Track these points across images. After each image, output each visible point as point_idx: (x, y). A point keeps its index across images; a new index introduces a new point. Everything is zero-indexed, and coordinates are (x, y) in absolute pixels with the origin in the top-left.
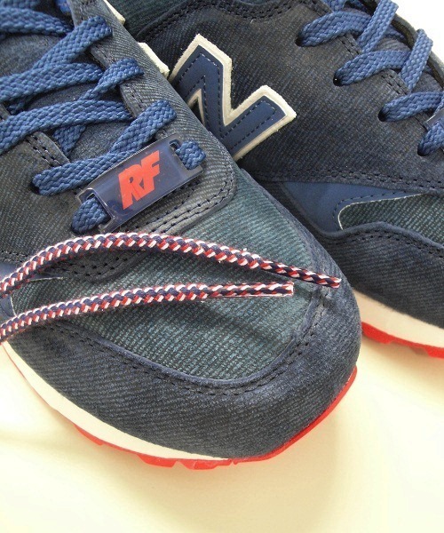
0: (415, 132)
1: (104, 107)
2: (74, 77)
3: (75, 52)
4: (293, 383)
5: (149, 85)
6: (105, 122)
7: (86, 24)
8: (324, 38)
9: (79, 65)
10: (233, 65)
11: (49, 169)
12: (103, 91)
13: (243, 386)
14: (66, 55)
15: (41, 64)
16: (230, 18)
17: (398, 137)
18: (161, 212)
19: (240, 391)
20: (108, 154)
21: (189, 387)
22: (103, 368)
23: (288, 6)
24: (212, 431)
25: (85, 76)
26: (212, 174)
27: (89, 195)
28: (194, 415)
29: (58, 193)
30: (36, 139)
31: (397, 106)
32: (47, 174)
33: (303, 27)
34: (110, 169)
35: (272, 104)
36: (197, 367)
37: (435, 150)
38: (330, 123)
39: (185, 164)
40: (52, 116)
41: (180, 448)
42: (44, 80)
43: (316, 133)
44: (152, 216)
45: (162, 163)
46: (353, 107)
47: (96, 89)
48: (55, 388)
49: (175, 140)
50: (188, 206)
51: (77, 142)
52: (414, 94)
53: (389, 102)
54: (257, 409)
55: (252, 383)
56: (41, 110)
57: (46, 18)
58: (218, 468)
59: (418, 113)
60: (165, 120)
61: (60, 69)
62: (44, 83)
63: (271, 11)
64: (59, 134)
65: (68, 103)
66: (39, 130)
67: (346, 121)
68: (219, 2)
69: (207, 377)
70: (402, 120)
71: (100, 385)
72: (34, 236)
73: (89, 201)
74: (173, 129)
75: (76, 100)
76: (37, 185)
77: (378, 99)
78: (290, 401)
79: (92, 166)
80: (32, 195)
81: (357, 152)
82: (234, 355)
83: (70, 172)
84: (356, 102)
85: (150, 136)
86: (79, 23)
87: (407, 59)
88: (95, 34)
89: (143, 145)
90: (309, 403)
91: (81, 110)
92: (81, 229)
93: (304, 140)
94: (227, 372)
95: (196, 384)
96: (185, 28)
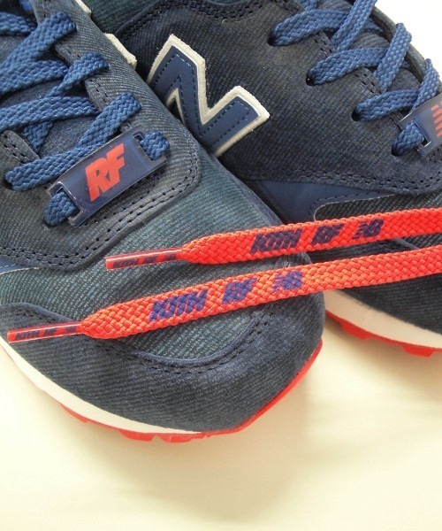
0: (389, 132)
1: (69, 103)
2: (39, 75)
3: (39, 51)
4: (253, 361)
5: (113, 78)
6: (72, 118)
7: (49, 21)
8: (295, 37)
9: (44, 62)
10: (207, 65)
11: (20, 165)
12: (67, 88)
13: (206, 364)
14: (31, 54)
15: (7, 64)
16: (202, 18)
17: (371, 137)
18: (128, 202)
19: (203, 369)
20: (75, 148)
21: (157, 366)
22: (79, 352)
23: (258, 5)
24: (181, 407)
25: (50, 73)
26: (176, 163)
27: (59, 189)
28: (163, 393)
29: (30, 188)
30: (6, 137)
31: (371, 106)
32: (18, 171)
33: (274, 26)
34: (78, 163)
35: (246, 105)
36: (164, 348)
37: (408, 150)
38: (304, 123)
39: (149, 155)
40: (20, 115)
41: (154, 423)
42: (11, 79)
43: (289, 133)
44: (118, 207)
45: (126, 155)
46: (325, 108)
47: (61, 86)
48: (40, 371)
49: (140, 132)
50: (154, 196)
51: (45, 138)
52: (388, 93)
53: (362, 102)
54: (220, 385)
55: (215, 361)
56: (9, 109)
57: (9, 18)
58: (193, 441)
59: (392, 113)
60: (129, 113)
61: (26, 67)
62: (11, 82)
63: (242, 11)
64: (27, 131)
65: (34, 101)
66: (8, 128)
67: (319, 121)
68: (190, 2)
69: (173, 356)
70: (376, 119)
71: (78, 367)
72: (10, 229)
73: (58, 195)
74: (138, 121)
75: (42, 98)
76: (10, 181)
77: (351, 98)
78: (251, 377)
79: (60, 162)
80: (6, 190)
81: (331, 152)
82: (197, 336)
83: (40, 168)
84: (329, 101)
85: (115, 129)
86: (42, 21)
87: (384, 56)
88: (59, 31)
89: (109, 138)
90: (270, 379)
91: (47, 107)
92: (52, 222)
93: (278, 140)
94: (191, 352)
95: (163, 364)
96: (159, 28)
